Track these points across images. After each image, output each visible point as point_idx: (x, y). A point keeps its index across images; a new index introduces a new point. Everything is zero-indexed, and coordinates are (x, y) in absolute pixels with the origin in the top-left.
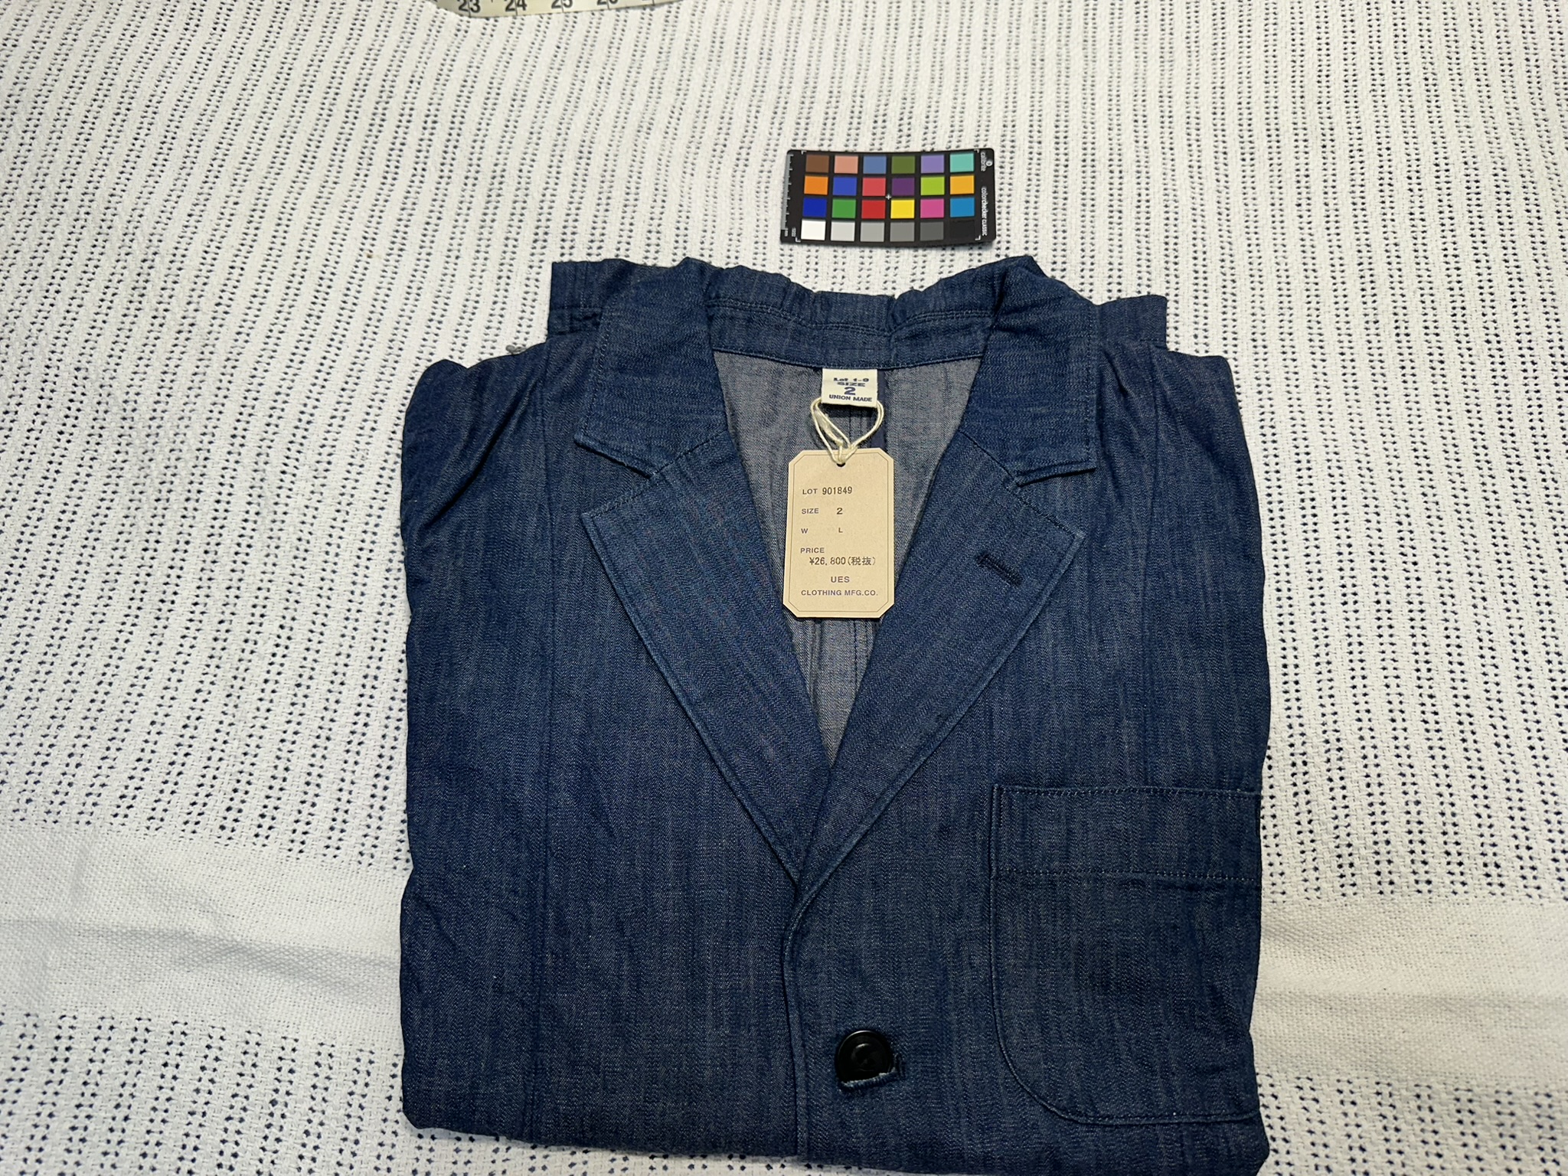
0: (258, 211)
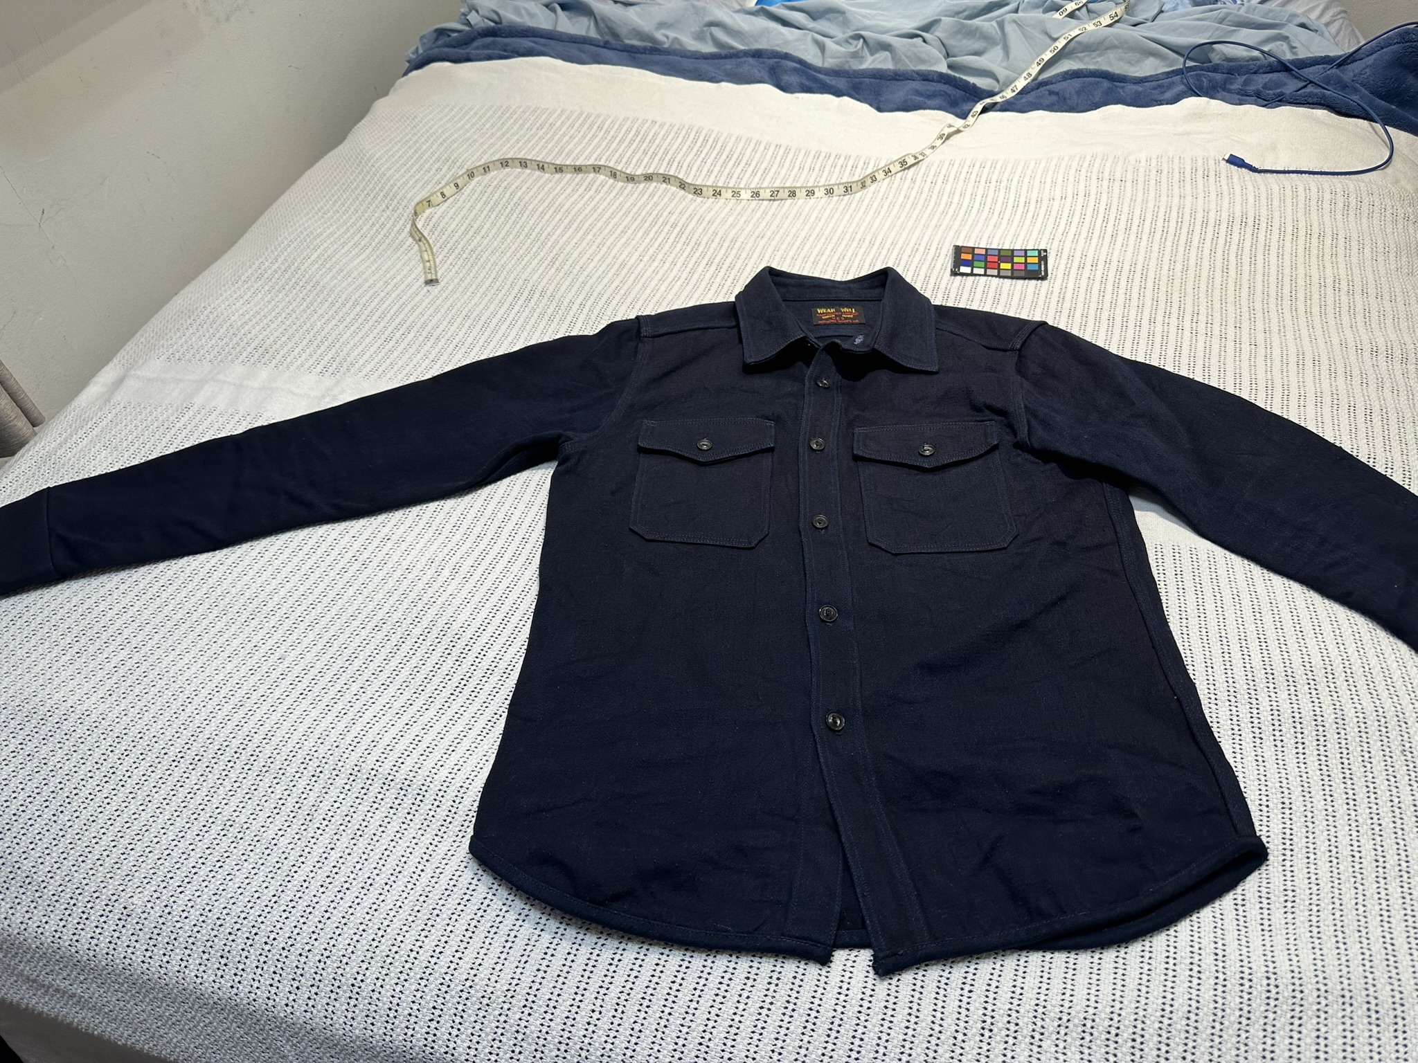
0: (601, 245)
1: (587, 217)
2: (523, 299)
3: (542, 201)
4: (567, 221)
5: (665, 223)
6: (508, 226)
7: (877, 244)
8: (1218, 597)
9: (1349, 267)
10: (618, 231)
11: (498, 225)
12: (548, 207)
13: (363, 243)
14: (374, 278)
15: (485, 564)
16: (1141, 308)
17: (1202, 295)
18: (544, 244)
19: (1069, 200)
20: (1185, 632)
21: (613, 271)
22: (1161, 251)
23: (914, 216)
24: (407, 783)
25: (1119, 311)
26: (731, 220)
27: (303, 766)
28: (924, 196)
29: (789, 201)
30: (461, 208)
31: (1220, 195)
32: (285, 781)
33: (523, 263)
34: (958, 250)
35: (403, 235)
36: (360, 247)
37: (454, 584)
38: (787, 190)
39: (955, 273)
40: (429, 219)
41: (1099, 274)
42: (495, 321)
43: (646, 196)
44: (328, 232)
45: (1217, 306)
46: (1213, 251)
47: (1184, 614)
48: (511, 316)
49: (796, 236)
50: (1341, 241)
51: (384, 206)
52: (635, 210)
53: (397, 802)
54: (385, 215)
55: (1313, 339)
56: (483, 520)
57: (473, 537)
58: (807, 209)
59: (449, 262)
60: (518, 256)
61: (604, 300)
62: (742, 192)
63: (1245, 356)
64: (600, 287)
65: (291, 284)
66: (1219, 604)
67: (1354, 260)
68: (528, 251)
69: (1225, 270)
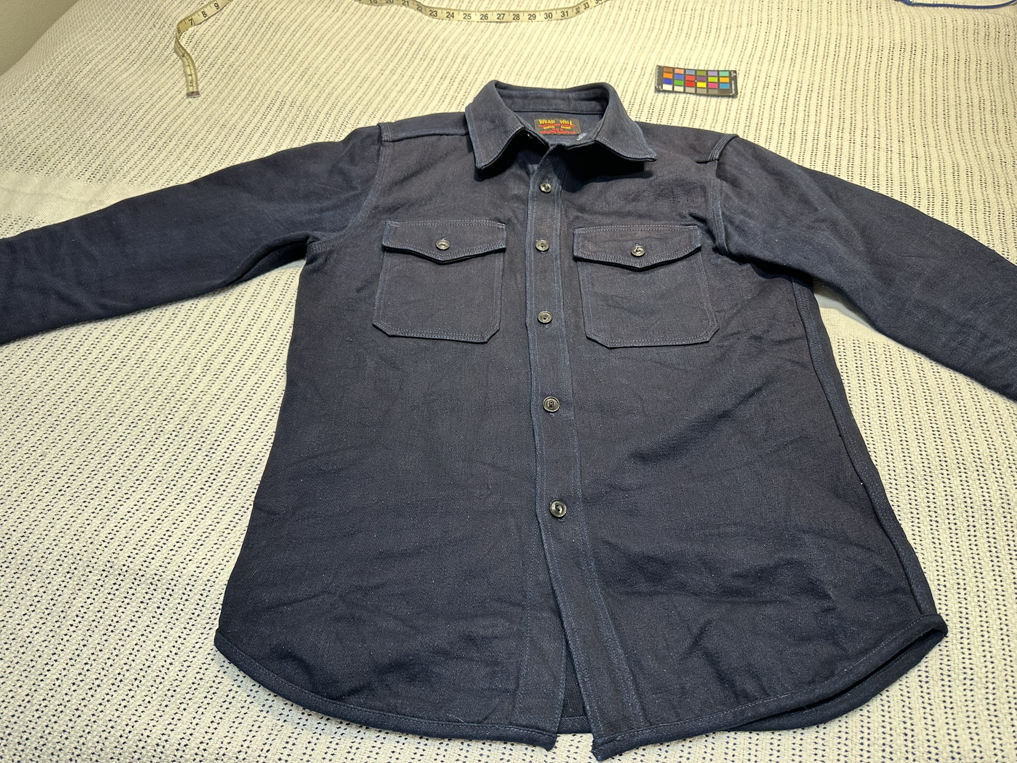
0: (347, 60)
1: (334, 35)
2: (274, 109)
3: (294, 21)
4: (316, 39)
5: (404, 41)
6: (263, 43)
7: (591, 62)
8: (895, 389)
9: (991, 90)
10: (362, 48)
11: (254, 42)
12: (300, 26)
13: (132, 58)
14: (141, 90)
15: (235, 360)
16: (818, 123)
17: (870, 112)
18: (295, 59)
19: (754, 27)
20: (866, 420)
21: (357, 83)
22: (834, 73)
23: (622, 40)
24: (157, 578)
25: (799, 127)
26: (463, 39)
27: (58, 563)
28: (629, 22)
29: (514, 24)
30: (222, 27)
31: (881, 24)
32: (41, 578)
33: (276, 76)
34: (661, 70)
35: (169, 51)
36: (129, 62)
37: (205, 380)
38: (511, 14)
39: (658, 90)
40: (192, 36)
41: (781, 92)
42: (248, 130)
43: (388, 17)
44: (100, 48)
45: (883, 122)
46: (877, 74)
47: (865, 404)
48: (264, 125)
49: (520, 55)
50: (984, 66)
51: (151, 24)
52: (377, 29)
53: (147, 597)
54: (152, 33)
55: (964, 152)
56: (234, 318)
57: (224, 335)
58: (529, 31)
59: (209, 76)
60: (272, 70)
61: (348, 109)
62: (473, 15)
63: (908, 167)
64: (345, 98)
65: (64, 96)
66: (895, 395)
67: (995, 83)
68: (280, 66)
69: (889, 90)
